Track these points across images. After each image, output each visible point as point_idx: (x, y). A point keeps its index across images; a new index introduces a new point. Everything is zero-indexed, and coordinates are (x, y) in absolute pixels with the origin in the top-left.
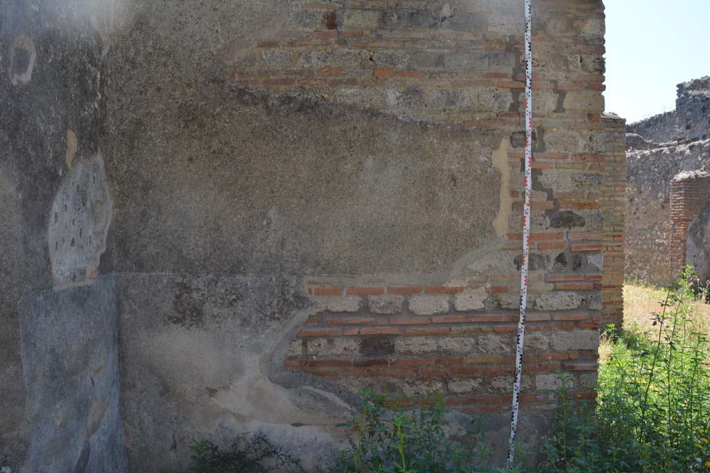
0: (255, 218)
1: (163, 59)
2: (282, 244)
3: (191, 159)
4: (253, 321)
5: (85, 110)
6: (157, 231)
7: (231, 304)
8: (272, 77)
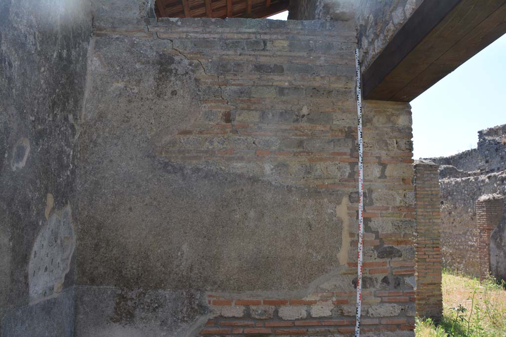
0: (173, 250)
1: (115, 141)
2: (191, 269)
3: (130, 209)
4: (169, 322)
5: (60, 178)
6: (106, 257)
7: (154, 310)
8: (187, 155)
